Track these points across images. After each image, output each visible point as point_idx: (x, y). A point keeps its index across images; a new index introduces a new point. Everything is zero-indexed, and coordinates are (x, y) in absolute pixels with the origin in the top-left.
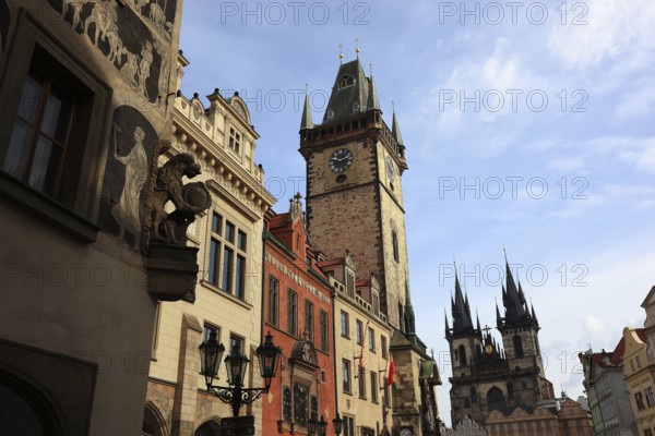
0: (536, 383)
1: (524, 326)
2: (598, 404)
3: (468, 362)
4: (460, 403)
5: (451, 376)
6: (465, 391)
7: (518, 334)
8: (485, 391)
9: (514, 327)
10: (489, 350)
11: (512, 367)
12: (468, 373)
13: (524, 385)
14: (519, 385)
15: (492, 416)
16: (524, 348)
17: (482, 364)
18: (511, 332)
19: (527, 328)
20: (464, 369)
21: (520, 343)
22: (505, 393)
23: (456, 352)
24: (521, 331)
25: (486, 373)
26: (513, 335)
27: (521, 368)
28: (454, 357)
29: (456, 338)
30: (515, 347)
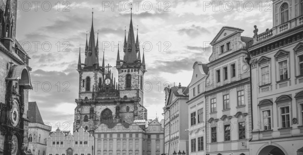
0: (136, 108)
1: (135, 67)
2: (169, 123)
3: (91, 90)
4: (81, 118)
5: (78, 98)
6: (86, 110)
7: (130, 73)
8: (100, 111)
9: (128, 67)
10: (108, 82)
11: (122, 95)
12: (90, 97)
13: (128, 109)
14: (124, 109)
15: (100, 128)
16: (132, 84)
17: (101, 91)
18: (125, 71)
19: (137, 69)
20: (88, 94)
21: (130, 80)
22: (114, 113)
23: (84, 81)
24: (132, 71)
25: (103, 98)
26: (127, 73)
27: (128, 97)
28: (82, 84)
29: (85, 71)
30: (126, 82)
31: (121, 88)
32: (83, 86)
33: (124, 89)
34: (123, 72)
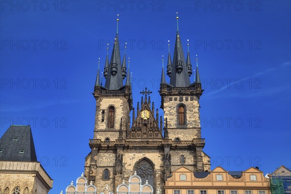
1: (192, 94)
3: (117, 126)
4: (97, 173)
6: (107, 159)
7: (184, 102)
8: (133, 162)
9: (180, 94)
10: (145, 115)
13: (183, 159)
14: (175, 159)
16: (188, 119)
17: (134, 130)
18: (176, 99)
19: (195, 97)
20: (111, 133)
21: (185, 113)
22: (157, 167)
23: (103, 112)
24: (187, 100)
25: (138, 140)
26: (178, 102)
27: (182, 139)
28: (100, 117)
29: (107, 96)
30: (177, 116)
31: (170, 125)
32: (103, 120)
33: (174, 127)
34: (171, 100)
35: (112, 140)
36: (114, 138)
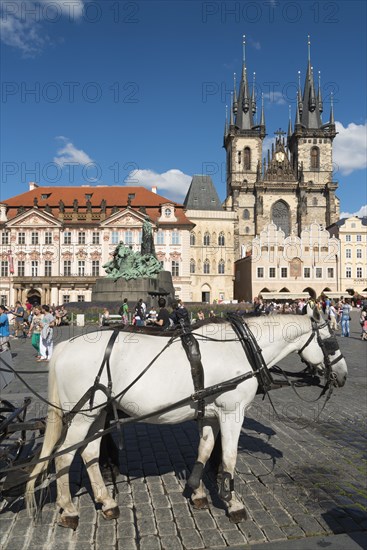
1: (325, 137)
4: (239, 213)
6: (247, 200)
7: (318, 145)
8: (270, 204)
9: (315, 136)
10: (280, 157)
13: (315, 201)
14: (309, 201)
16: (321, 162)
17: (270, 172)
18: (310, 142)
19: (328, 140)
20: (248, 175)
21: (318, 156)
22: (292, 208)
23: (240, 154)
24: (320, 142)
25: (274, 183)
26: (312, 145)
27: (315, 183)
28: (237, 159)
29: (242, 136)
30: (311, 159)
31: (305, 168)
32: (239, 162)
34: (305, 142)
35: (249, 181)
36: (252, 180)
